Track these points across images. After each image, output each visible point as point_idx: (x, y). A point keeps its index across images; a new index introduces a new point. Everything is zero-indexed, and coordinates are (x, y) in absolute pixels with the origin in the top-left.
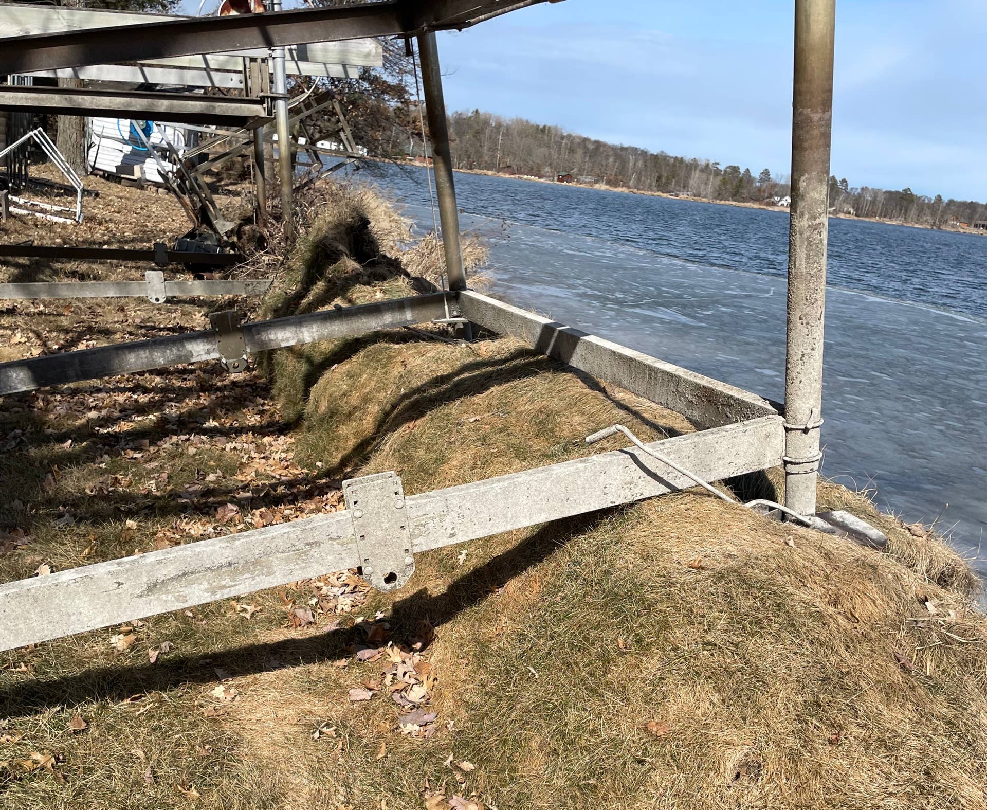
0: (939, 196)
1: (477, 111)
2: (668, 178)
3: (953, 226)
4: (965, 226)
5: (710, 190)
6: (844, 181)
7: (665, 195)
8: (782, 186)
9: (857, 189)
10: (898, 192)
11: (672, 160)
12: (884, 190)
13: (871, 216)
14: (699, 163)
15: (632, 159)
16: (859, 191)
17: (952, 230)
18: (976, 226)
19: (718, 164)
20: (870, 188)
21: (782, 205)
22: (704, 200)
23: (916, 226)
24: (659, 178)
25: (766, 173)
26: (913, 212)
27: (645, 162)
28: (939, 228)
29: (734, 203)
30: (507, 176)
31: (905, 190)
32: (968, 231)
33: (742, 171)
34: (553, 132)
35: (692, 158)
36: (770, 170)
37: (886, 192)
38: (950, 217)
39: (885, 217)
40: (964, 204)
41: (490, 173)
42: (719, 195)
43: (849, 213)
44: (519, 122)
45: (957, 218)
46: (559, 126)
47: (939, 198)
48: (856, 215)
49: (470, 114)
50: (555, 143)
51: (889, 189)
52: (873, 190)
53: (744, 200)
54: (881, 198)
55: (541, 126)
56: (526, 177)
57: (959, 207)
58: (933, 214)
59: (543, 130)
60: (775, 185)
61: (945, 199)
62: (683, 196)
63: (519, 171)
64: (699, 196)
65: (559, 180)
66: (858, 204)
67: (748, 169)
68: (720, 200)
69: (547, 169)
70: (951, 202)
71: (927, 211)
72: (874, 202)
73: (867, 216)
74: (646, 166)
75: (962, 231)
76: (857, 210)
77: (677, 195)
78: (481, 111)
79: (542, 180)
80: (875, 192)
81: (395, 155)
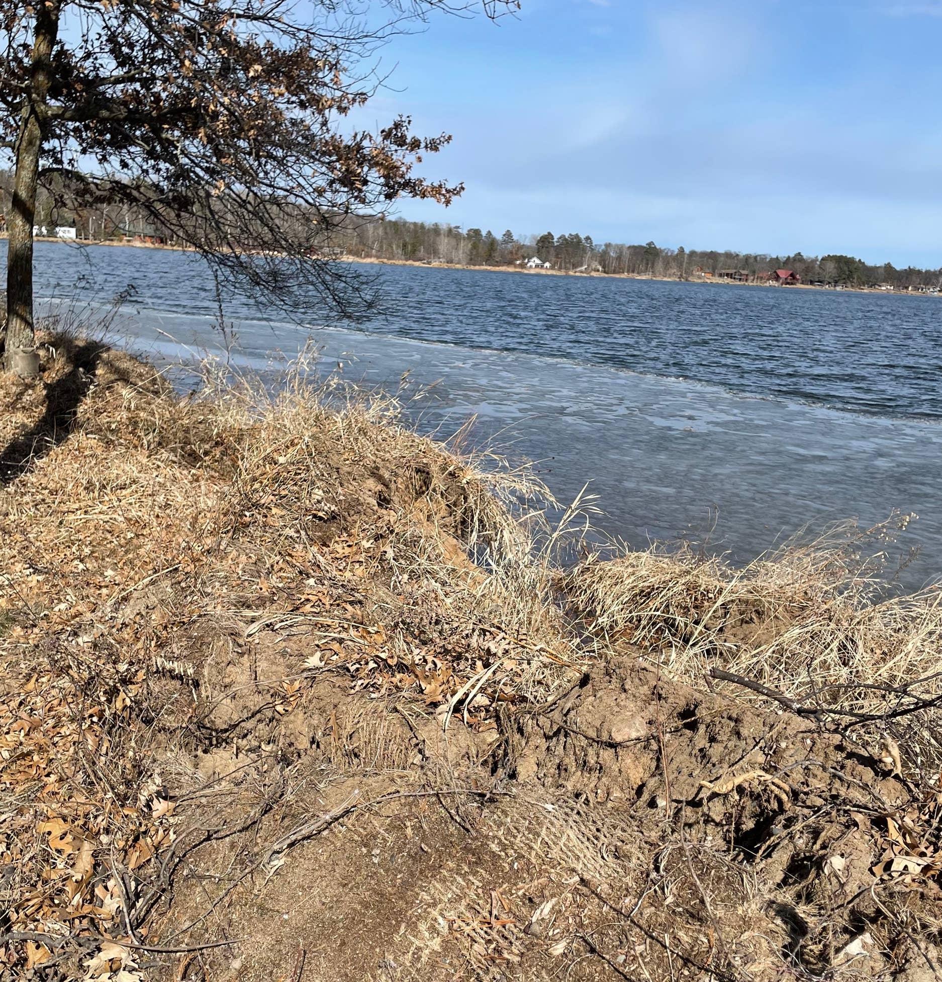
0: (681, 248)
2: (414, 245)
3: (700, 277)
4: (709, 276)
5: (461, 255)
6: (588, 238)
7: (417, 264)
8: (528, 247)
9: (601, 246)
10: (641, 247)
11: (412, 227)
12: (627, 245)
13: (619, 273)
14: (441, 227)
15: (370, 227)
16: (603, 247)
17: (699, 281)
18: (721, 275)
19: (458, 227)
20: (613, 243)
21: (531, 267)
22: (458, 266)
23: (665, 279)
24: (405, 246)
25: (508, 234)
26: (659, 266)
27: (385, 229)
28: (687, 280)
29: (489, 268)
31: (649, 244)
32: (714, 281)
33: (484, 233)
35: (433, 222)
36: (512, 231)
37: (630, 247)
38: (695, 268)
39: (633, 272)
40: (704, 255)
42: (472, 261)
43: (598, 271)
45: (702, 269)
47: (682, 250)
48: (605, 272)
51: (632, 244)
52: (617, 245)
53: (498, 264)
54: (626, 254)
57: (701, 257)
58: (680, 266)
60: (522, 247)
61: (687, 251)
62: (435, 264)
64: (452, 262)
66: (604, 260)
67: (489, 232)
68: (475, 265)
70: (693, 253)
71: (673, 264)
72: (619, 258)
73: (614, 272)
74: (386, 233)
75: (709, 281)
76: (604, 267)
77: (429, 263)
80: (620, 248)
81: (110, 235)
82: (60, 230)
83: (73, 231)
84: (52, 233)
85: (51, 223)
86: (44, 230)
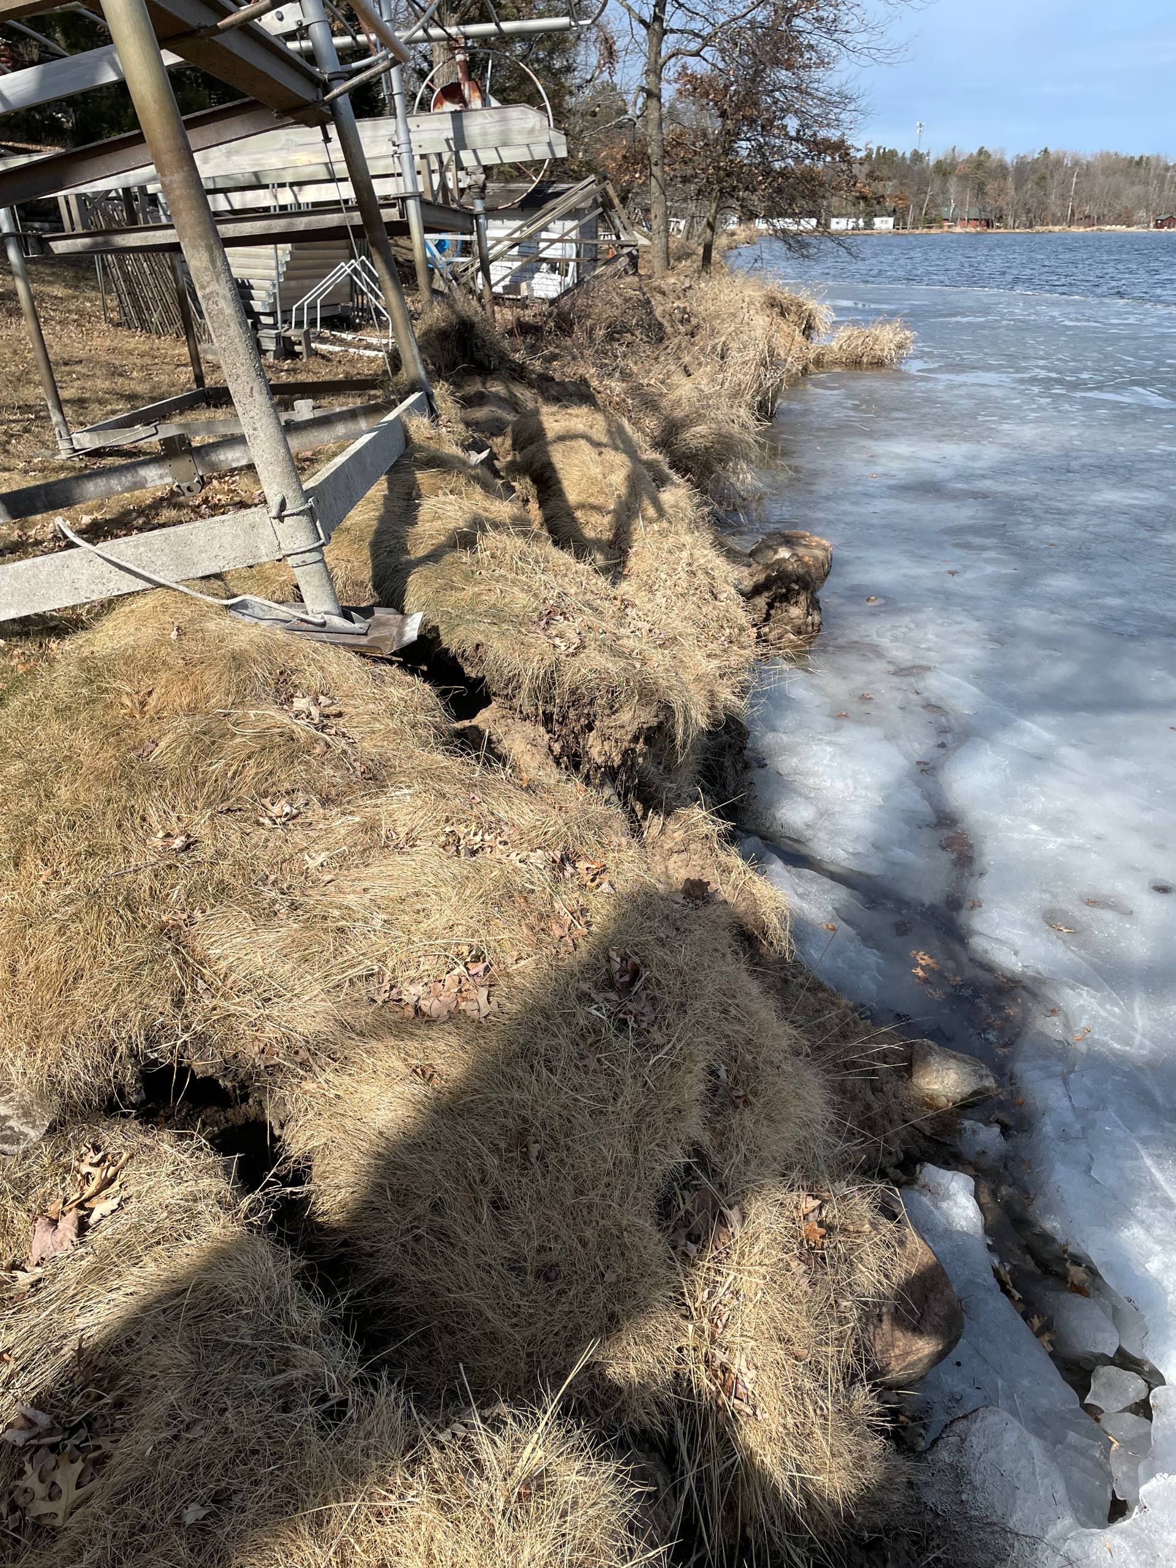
1: (1046, 151)
30: (1082, 230)
34: (1153, 162)
41: (1057, 228)
44: (1106, 157)
46: (1162, 155)
49: (1036, 156)
50: (1157, 176)
55: (1137, 158)
56: (1108, 227)
59: (1139, 163)
63: (1100, 220)
65: (1156, 226)
69: (1142, 213)
78: (1051, 150)
79: (1134, 229)
81: (930, 222)
82: (877, 220)
83: (891, 220)
84: (869, 225)
85: (870, 216)
86: (861, 222)
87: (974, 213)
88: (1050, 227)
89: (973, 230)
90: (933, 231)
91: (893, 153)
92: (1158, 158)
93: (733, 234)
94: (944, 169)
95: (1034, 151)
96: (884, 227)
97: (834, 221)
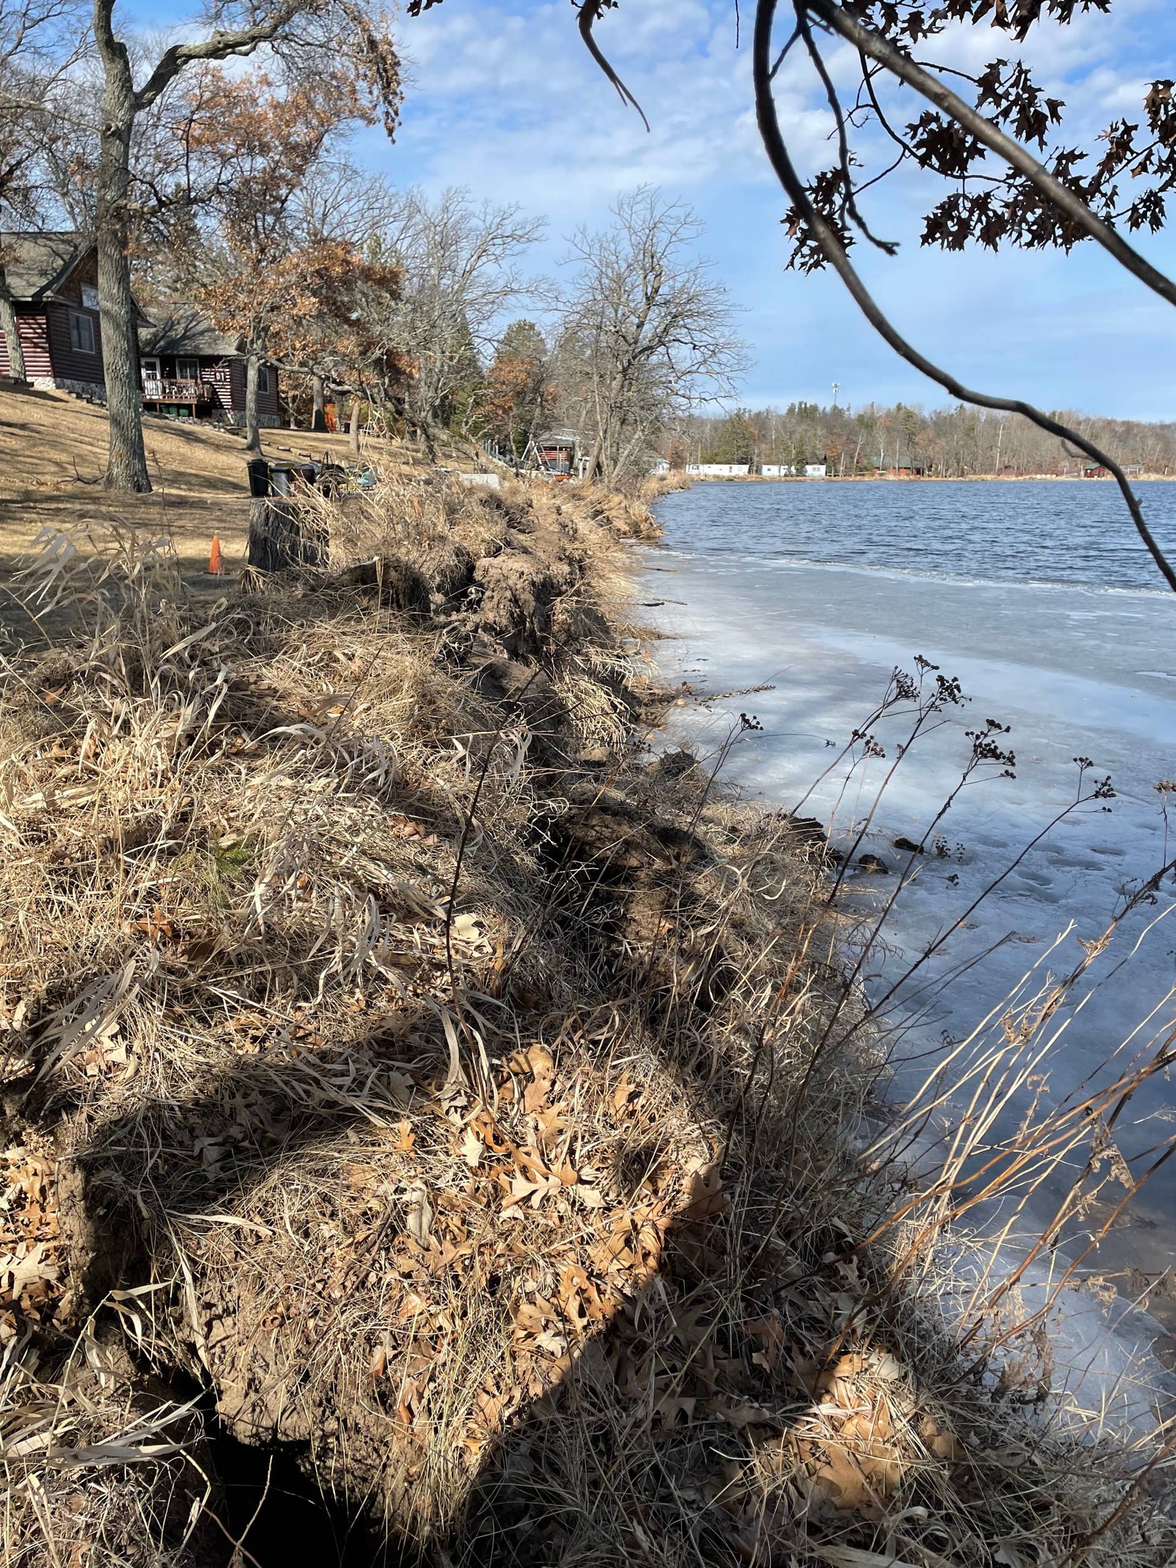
30: (1013, 478)
41: (989, 477)
56: (1039, 476)
63: (1028, 471)
65: (1086, 475)
79: (1063, 478)
81: (862, 470)
82: (809, 468)
83: (823, 468)
84: (801, 472)
85: (802, 462)
86: (793, 469)
87: (906, 462)
88: (983, 476)
89: (906, 478)
90: (866, 479)
91: (814, 408)
92: (1069, 414)
93: (663, 479)
94: (866, 422)
95: (950, 407)
96: (816, 474)
97: (765, 468)
